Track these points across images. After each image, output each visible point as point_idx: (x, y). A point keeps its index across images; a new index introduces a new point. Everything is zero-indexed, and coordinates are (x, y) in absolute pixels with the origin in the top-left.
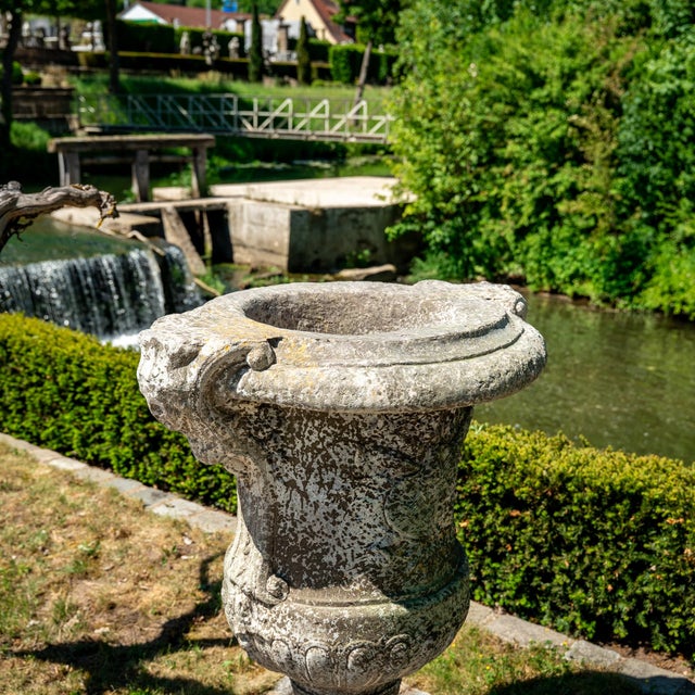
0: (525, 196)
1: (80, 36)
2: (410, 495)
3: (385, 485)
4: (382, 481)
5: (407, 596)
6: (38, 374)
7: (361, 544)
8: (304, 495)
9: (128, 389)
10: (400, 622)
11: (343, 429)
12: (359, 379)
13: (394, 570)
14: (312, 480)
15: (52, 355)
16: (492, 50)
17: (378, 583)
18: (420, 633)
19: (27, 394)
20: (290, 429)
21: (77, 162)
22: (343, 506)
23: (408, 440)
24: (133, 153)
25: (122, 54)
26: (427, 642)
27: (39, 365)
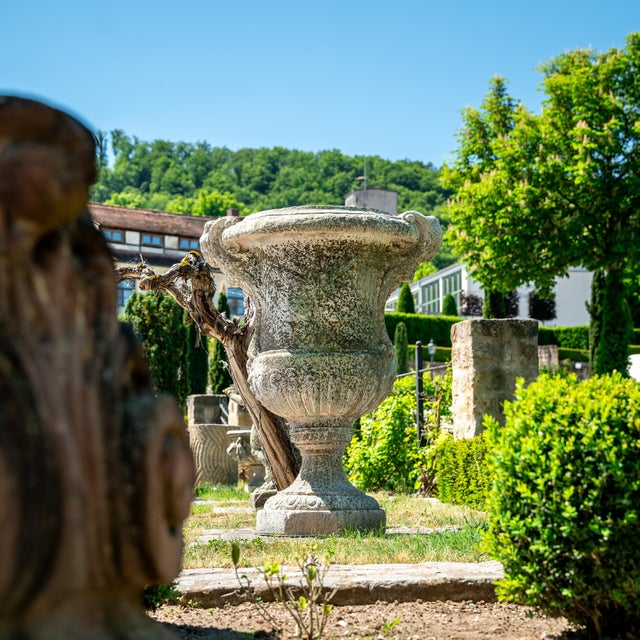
2: (299, 293)
3: (290, 289)
4: (288, 287)
7: (281, 321)
11: (273, 261)
13: (295, 336)
14: (267, 291)
18: (304, 369)
22: (275, 302)
23: (298, 265)
26: (308, 376)
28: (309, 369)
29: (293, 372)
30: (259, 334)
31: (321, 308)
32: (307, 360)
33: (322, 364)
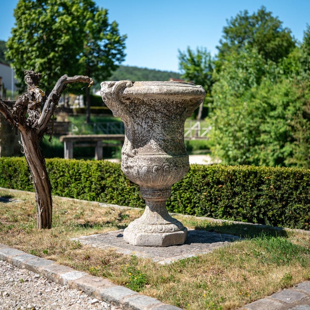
0: (270, 158)
1: (74, 102)
2: (169, 125)
3: (162, 122)
4: (161, 121)
5: (169, 154)
6: (63, 172)
8: (142, 126)
9: (95, 170)
10: (167, 160)
11: (151, 107)
12: (152, 87)
13: (165, 147)
14: (143, 122)
15: (68, 164)
16: (253, 96)
19: (58, 180)
20: (138, 108)
21: (72, 146)
22: (151, 128)
23: (167, 110)
24: (96, 142)
25: (92, 108)
26: (174, 168)
27: (63, 168)
29: (167, 165)
32: (174, 159)
33: (180, 162)
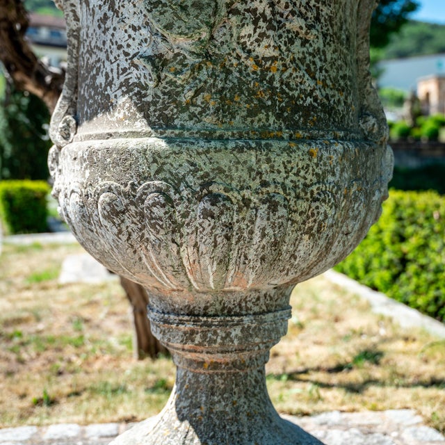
5: (177, 132)
7: (126, 54)
10: (155, 161)
13: (164, 94)
17: (143, 108)
18: (188, 186)
26: (201, 205)
28: (205, 185)
29: (159, 190)
30: (75, 89)
31: (234, 19)
32: (199, 161)
33: (240, 174)
